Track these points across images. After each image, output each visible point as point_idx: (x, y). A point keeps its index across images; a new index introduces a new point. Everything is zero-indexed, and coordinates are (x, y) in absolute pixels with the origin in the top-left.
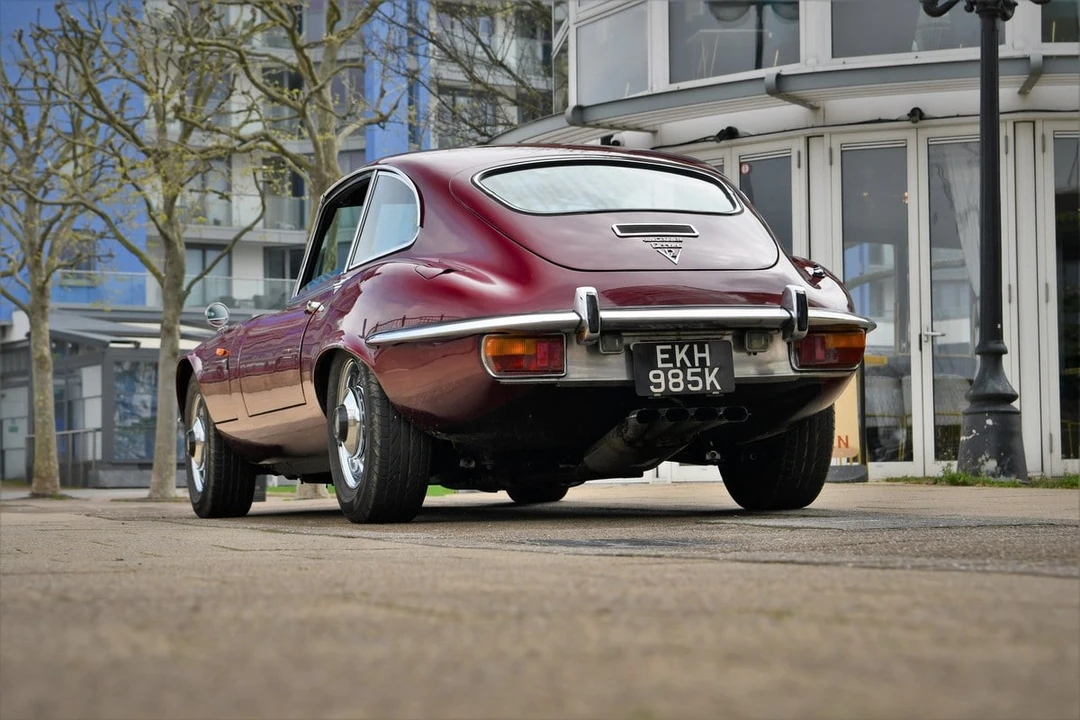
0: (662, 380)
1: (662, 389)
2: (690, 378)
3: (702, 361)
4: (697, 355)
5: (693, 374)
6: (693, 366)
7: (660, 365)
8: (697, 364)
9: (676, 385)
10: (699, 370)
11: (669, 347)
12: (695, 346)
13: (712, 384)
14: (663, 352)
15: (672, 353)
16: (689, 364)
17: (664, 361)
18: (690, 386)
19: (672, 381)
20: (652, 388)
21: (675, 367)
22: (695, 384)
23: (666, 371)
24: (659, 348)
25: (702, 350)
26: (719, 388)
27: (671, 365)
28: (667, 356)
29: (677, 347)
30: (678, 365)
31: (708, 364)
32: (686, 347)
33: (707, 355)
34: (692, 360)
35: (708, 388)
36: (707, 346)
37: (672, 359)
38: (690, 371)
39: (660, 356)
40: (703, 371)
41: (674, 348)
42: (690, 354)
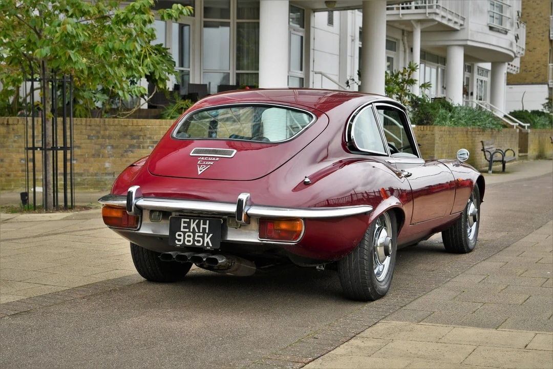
0: (182, 238)
1: (181, 243)
2: (196, 238)
3: (204, 229)
4: (202, 226)
5: (198, 236)
6: (199, 232)
7: (182, 230)
8: (201, 231)
9: (189, 241)
10: (202, 234)
11: (188, 220)
12: (202, 221)
13: (208, 243)
14: (185, 222)
15: (189, 223)
16: (197, 231)
17: (185, 227)
18: (196, 242)
19: (187, 239)
20: (176, 241)
21: (189, 231)
22: (199, 241)
23: (185, 233)
24: (183, 220)
25: (205, 224)
26: (211, 245)
28: (186, 225)
29: (192, 220)
30: (191, 231)
31: (207, 232)
32: (197, 221)
33: (207, 227)
34: (199, 229)
35: (205, 245)
36: (208, 221)
37: (188, 227)
38: (197, 234)
39: (183, 225)
40: (204, 235)
41: (190, 221)
42: (198, 225)
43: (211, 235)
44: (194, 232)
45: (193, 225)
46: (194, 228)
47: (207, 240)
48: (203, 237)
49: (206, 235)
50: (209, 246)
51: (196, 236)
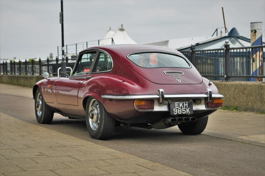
1: (176, 113)
12: (184, 103)
19: (179, 111)
22: (184, 112)
23: (177, 109)
24: (176, 103)
34: (184, 106)
36: (187, 103)
37: (179, 106)
43: (189, 108)
45: (181, 105)
46: (181, 106)
47: (188, 111)
48: (186, 110)
50: (189, 113)
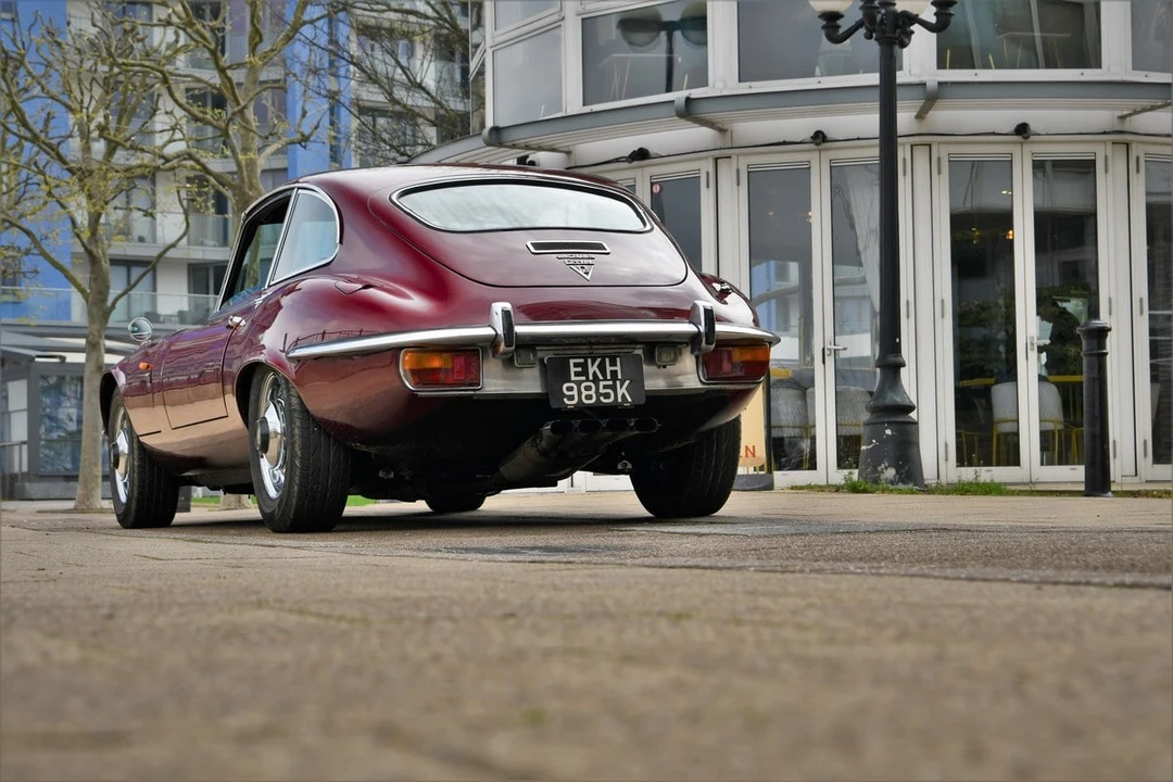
0: (575, 392)
1: (575, 402)
2: (602, 391)
3: (614, 373)
4: (609, 369)
5: (605, 387)
6: (605, 379)
7: (573, 378)
8: (609, 377)
9: (589, 397)
10: (611, 383)
11: (582, 360)
12: (607, 360)
13: (623, 395)
14: (576, 365)
15: (584, 366)
16: (601, 378)
17: (577, 374)
18: (602, 398)
19: (584, 393)
20: (565, 400)
21: (588, 380)
22: (607, 396)
23: (579, 383)
24: (572, 361)
25: (613, 363)
26: (630, 400)
27: (584, 378)
28: (579, 369)
29: (589, 360)
30: (591, 378)
31: (620, 377)
32: (599, 360)
33: (618, 368)
34: (604, 374)
35: (620, 400)
36: (618, 359)
37: (585, 373)
38: (602, 384)
39: (573, 370)
40: (615, 385)
41: (586, 362)
42: (602, 368)
43: (627, 382)
44: (596, 380)
45: (593, 369)
46: (595, 374)
47: (621, 391)
48: (614, 388)
49: (618, 382)
50: (627, 402)
51: (601, 387)
